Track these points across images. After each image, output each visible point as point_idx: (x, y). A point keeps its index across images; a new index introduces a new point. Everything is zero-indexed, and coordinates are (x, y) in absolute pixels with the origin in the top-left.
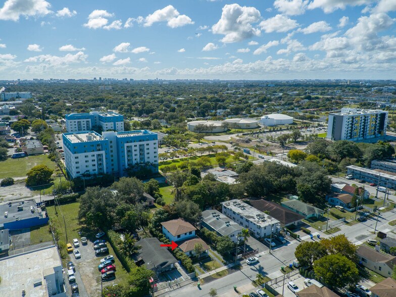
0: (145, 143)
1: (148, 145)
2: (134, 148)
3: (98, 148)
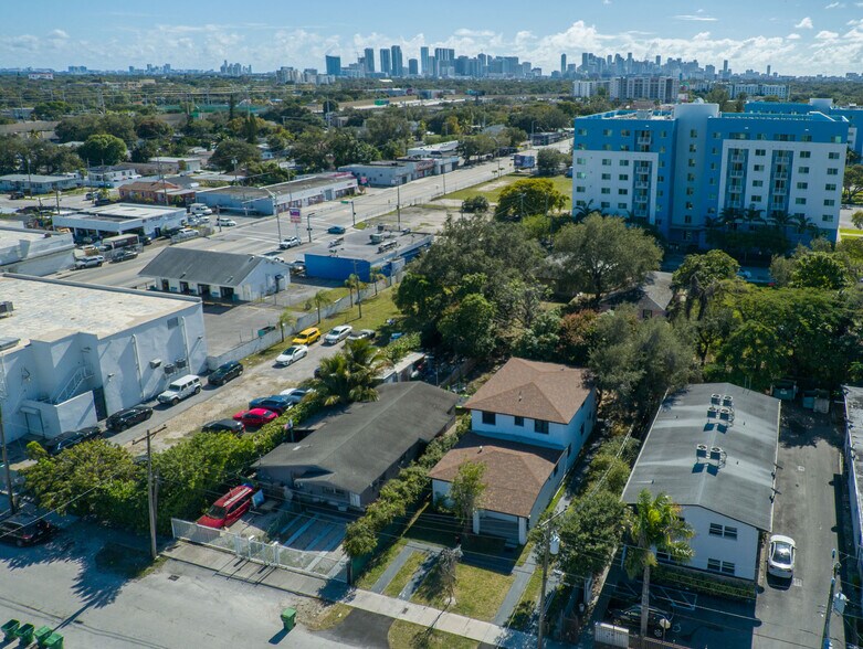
0: (796, 147)
1: (806, 155)
2: (753, 160)
3: (642, 142)
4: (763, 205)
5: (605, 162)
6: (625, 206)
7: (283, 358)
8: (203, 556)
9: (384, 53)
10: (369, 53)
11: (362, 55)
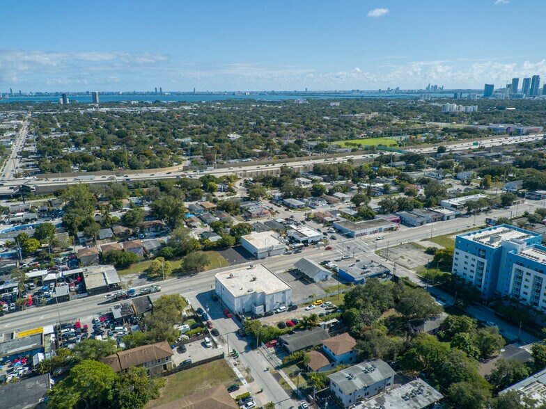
0: (544, 277)
2: (525, 276)
3: (481, 253)
4: (528, 297)
5: (466, 257)
6: (472, 277)
7: (308, 308)
8: (264, 351)
9: (527, 81)
10: (516, 81)
11: (511, 82)
